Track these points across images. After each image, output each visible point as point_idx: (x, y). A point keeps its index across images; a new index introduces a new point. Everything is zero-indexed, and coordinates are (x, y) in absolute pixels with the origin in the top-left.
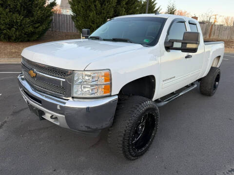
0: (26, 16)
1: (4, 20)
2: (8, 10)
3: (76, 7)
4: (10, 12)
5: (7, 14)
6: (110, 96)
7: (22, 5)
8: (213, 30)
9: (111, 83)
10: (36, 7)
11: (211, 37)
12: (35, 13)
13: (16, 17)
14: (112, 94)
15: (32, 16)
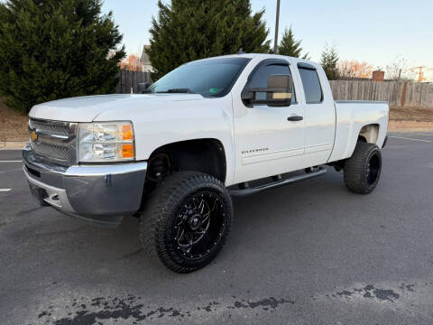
0: (75, 74)
1: (38, 81)
2: (45, 65)
3: (157, 57)
4: (49, 68)
6: (135, 161)
8: (408, 92)
9: (134, 142)
11: (406, 105)
12: (89, 70)
14: (137, 159)
15: (86, 74)
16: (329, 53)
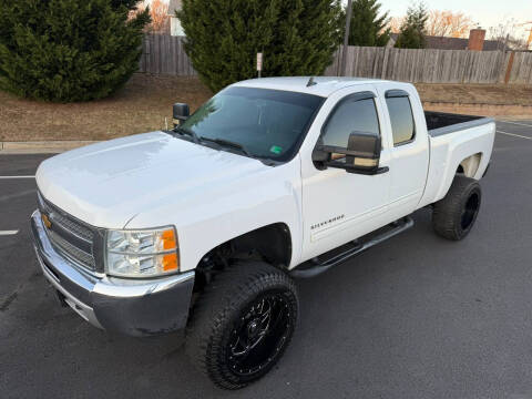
0: (86, 49)
1: (39, 59)
2: (45, 37)
3: (192, 24)
4: (51, 40)
5: (43, 46)
7: (75, 26)
8: (515, 65)
9: (178, 250)
10: (105, 30)
11: (510, 82)
12: (103, 43)
13: (63, 51)
14: (182, 270)
15: (98, 48)
16: (416, 9)
